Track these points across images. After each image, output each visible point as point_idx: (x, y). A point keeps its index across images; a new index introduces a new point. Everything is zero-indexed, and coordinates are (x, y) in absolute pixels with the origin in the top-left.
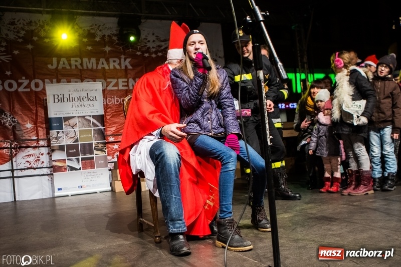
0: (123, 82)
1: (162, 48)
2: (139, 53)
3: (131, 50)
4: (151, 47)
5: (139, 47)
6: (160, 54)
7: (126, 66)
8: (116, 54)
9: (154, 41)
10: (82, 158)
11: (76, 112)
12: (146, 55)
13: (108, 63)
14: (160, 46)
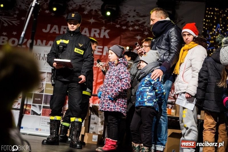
0: (99, 48)
1: (140, 23)
2: (118, 26)
3: (111, 23)
4: (130, 21)
5: (119, 21)
6: (137, 28)
7: (104, 36)
8: (98, 25)
9: (134, 17)
10: (43, 106)
11: (46, 68)
12: (124, 28)
13: (90, 32)
14: (138, 21)
